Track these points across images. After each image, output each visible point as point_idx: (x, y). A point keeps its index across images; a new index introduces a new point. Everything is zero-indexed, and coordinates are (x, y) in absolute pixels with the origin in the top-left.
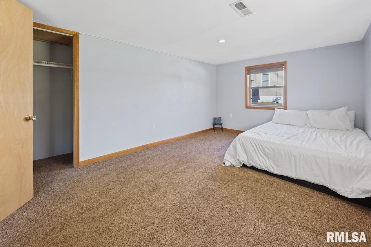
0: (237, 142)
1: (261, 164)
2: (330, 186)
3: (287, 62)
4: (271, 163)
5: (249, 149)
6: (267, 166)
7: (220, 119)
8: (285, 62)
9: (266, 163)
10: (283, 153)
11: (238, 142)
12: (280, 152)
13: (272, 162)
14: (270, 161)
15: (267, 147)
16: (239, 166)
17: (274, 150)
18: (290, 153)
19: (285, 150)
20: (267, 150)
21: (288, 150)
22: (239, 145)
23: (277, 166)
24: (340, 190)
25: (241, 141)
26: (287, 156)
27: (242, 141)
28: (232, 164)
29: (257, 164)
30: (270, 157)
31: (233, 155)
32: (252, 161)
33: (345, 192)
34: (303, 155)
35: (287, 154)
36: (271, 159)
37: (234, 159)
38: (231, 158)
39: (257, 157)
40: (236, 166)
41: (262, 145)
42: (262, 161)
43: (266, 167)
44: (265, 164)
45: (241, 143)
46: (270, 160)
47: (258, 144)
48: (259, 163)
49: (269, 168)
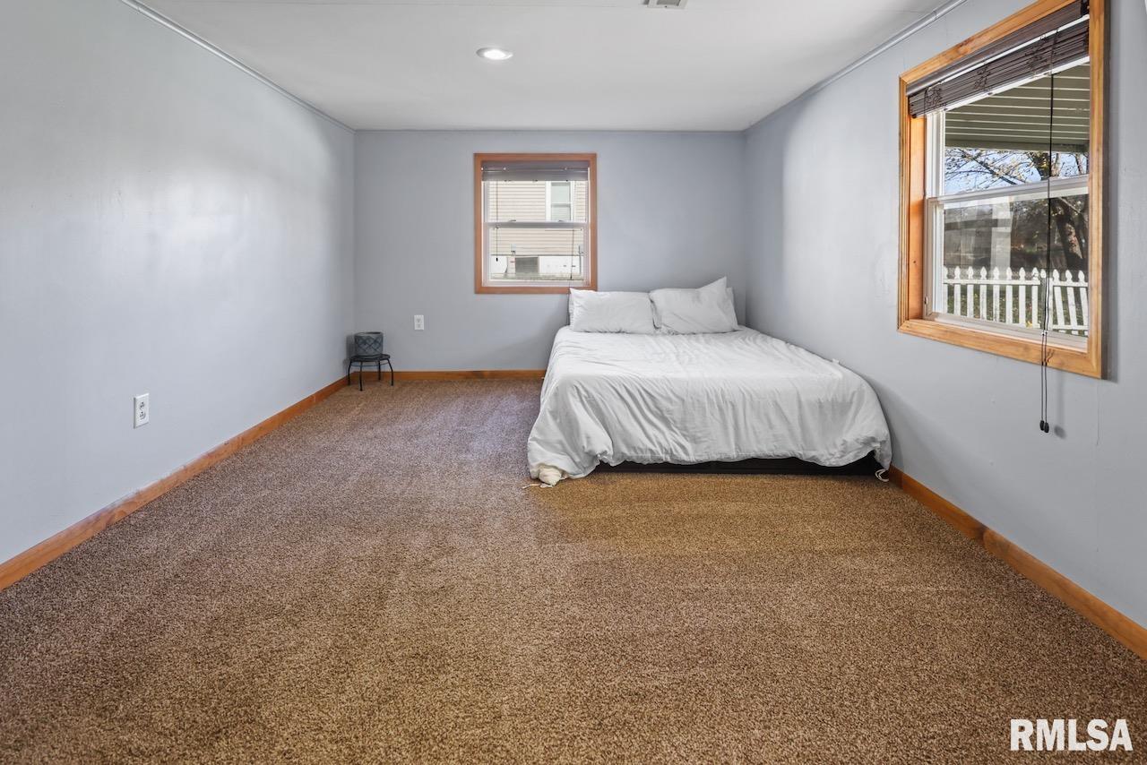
0: (571, 399)
1: (653, 448)
2: (805, 455)
3: (598, 156)
4: (678, 438)
5: (615, 413)
6: (671, 450)
7: (378, 338)
8: (594, 156)
9: (667, 440)
10: (706, 401)
11: (574, 396)
12: (698, 401)
13: (678, 432)
14: (674, 431)
15: (664, 395)
16: (583, 475)
17: (683, 401)
18: (721, 398)
19: (710, 394)
20: (664, 404)
21: (715, 391)
22: (580, 404)
23: (695, 440)
24: (822, 455)
25: (583, 393)
26: (717, 408)
27: (586, 391)
28: (563, 473)
29: (642, 451)
30: (674, 421)
31: (561, 443)
32: (629, 446)
33: (830, 457)
34: (751, 396)
35: (715, 401)
36: (677, 427)
37: (569, 455)
38: (559, 456)
39: (641, 431)
40: (578, 476)
41: (650, 391)
42: (656, 437)
43: (667, 453)
44: (664, 444)
45: (584, 399)
46: (674, 429)
47: (639, 391)
48: (650, 446)
49: (675, 453)
